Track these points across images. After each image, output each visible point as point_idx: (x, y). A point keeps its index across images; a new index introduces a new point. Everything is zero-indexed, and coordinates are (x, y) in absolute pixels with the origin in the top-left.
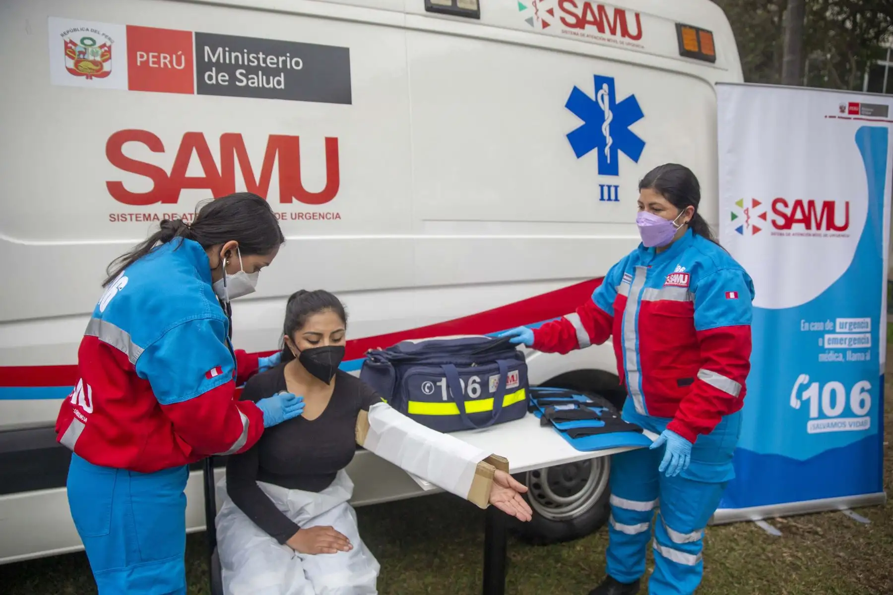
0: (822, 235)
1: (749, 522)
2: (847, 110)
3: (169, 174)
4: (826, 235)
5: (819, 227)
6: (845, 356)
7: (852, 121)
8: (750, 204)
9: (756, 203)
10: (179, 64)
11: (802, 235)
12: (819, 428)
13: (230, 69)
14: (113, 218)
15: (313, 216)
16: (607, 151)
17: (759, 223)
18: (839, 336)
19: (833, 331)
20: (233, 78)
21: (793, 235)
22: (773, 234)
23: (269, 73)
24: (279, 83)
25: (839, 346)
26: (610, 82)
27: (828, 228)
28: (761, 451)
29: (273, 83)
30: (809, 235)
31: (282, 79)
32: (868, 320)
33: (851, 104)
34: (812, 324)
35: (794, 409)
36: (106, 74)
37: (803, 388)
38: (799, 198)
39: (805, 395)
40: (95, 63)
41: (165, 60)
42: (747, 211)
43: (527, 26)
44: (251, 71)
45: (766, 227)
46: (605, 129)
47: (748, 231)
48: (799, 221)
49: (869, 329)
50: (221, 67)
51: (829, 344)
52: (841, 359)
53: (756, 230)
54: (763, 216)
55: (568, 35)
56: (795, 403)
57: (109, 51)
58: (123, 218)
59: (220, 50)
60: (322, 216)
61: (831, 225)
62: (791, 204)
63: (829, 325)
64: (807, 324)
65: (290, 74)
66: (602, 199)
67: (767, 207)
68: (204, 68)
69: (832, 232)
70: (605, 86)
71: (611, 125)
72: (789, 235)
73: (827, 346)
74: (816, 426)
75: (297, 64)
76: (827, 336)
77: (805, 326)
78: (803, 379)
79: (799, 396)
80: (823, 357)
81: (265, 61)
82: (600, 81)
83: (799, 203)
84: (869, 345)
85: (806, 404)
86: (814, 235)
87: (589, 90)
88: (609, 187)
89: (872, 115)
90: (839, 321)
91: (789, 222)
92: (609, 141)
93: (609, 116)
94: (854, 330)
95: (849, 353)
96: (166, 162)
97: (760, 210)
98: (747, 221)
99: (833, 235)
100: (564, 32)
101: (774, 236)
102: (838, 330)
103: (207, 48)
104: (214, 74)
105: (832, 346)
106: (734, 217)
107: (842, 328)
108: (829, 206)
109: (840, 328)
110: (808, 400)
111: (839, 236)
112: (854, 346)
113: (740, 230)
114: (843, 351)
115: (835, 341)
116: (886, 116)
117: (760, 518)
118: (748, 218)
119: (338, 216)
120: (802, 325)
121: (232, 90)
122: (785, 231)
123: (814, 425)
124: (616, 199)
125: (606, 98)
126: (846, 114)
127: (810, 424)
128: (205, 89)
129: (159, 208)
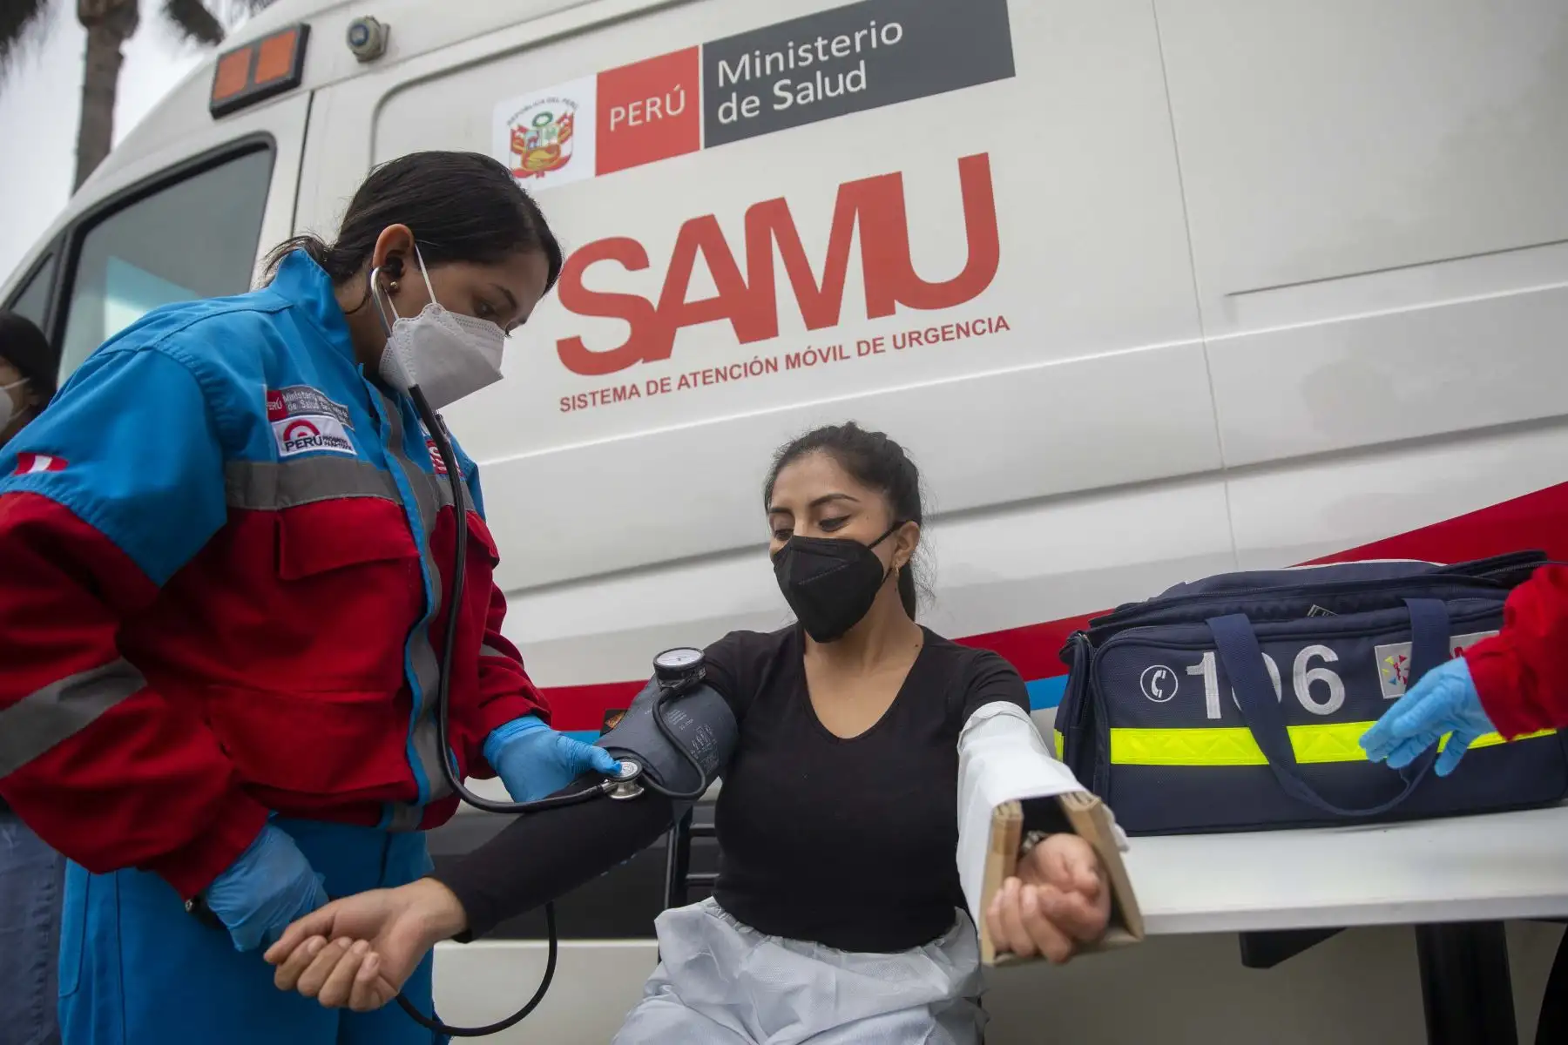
3: (655, 304)
10: (675, 106)
13: (759, 86)
14: (567, 404)
15: (944, 334)
20: (769, 99)
23: (834, 68)
24: (855, 82)
29: (845, 84)
31: (862, 73)
36: (566, 160)
40: (549, 149)
41: (653, 107)
44: (801, 75)
57: (571, 125)
58: (580, 402)
59: (746, 58)
60: (964, 330)
65: (877, 59)
68: (716, 96)
75: (892, 33)
81: (827, 49)
96: (649, 285)
103: (723, 64)
104: (734, 105)
119: (1002, 323)
128: (719, 135)
129: (639, 373)
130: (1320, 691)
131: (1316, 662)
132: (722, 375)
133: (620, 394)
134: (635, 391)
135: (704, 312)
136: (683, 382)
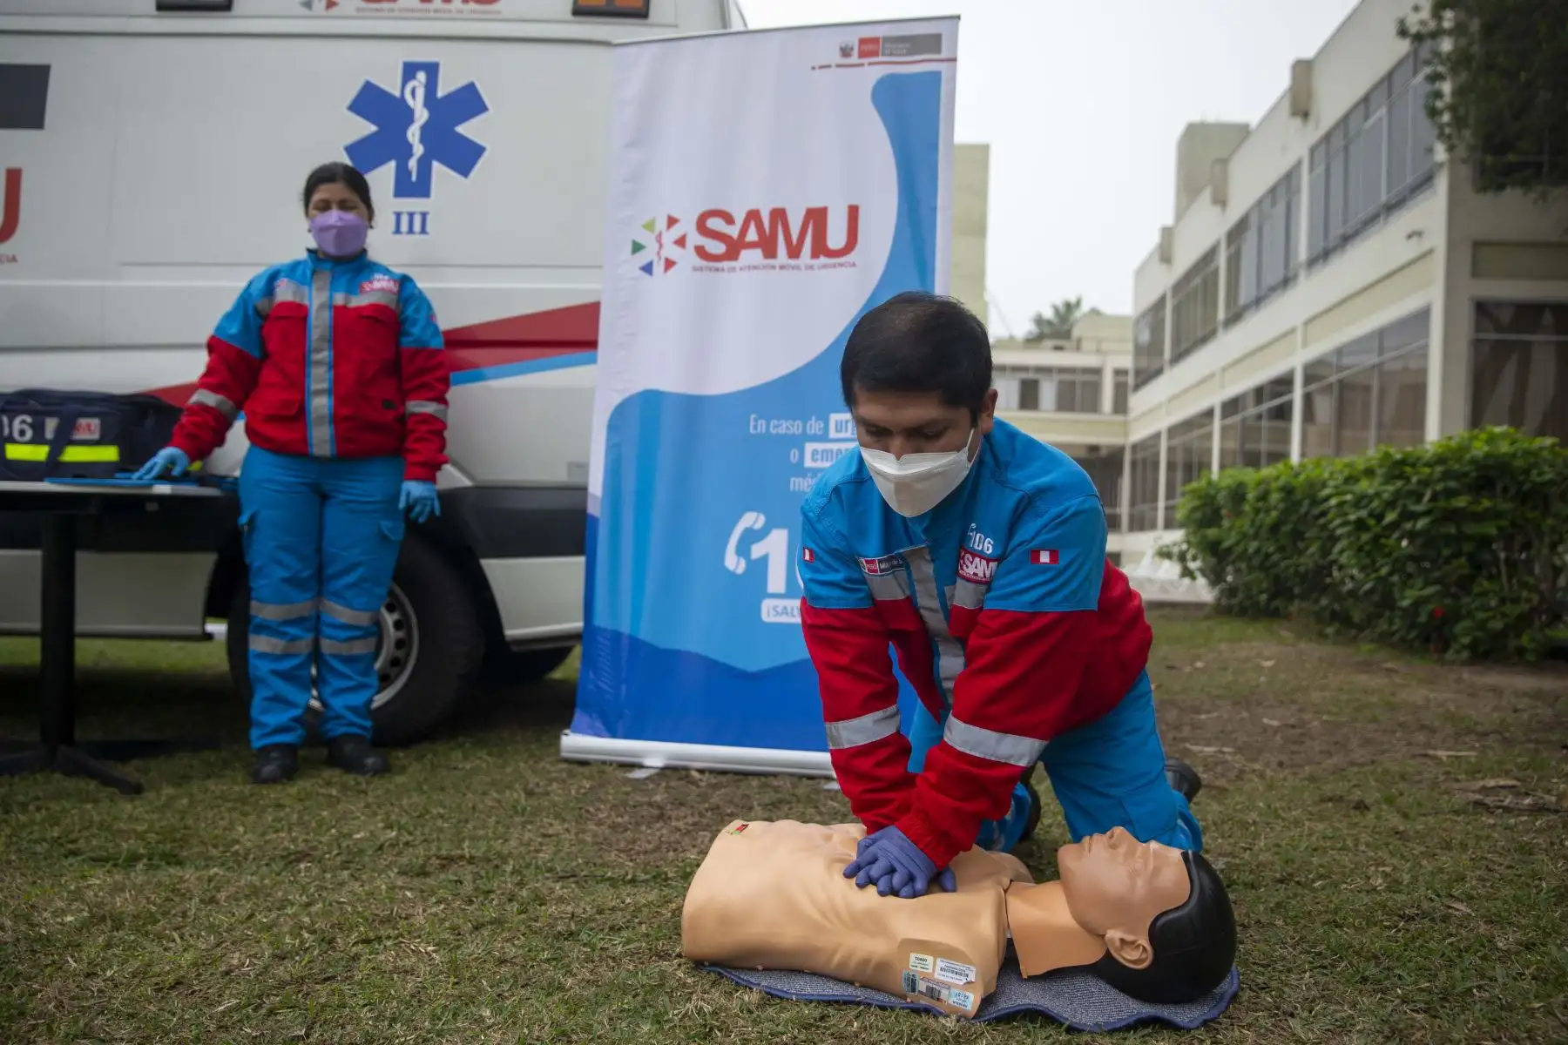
0: (803, 267)
2: (855, 52)
4: (811, 267)
5: (794, 252)
7: (867, 69)
8: (664, 225)
9: (672, 221)
11: (756, 268)
12: (787, 614)
16: (413, 164)
18: (834, 446)
19: (824, 438)
21: (741, 269)
22: (695, 269)
26: (432, 70)
27: (815, 255)
28: (664, 643)
30: (773, 267)
33: (862, 41)
34: (774, 422)
35: (733, 574)
37: (751, 537)
38: (753, 206)
39: (757, 551)
42: (659, 238)
43: (305, 11)
45: (687, 258)
46: (413, 134)
47: (658, 268)
48: (752, 245)
51: (814, 460)
53: (669, 264)
54: (681, 242)
55: (367, 14)
56: (734, 563)
61: (820, 249)
62: (739, 218)
63: (814, 426)
64: (762, 422)
66: (398, 231)
67: (688, 226)
69: (823, 260)
70: (421, 76)
71: (424, 129)
72: (733, 269)
73: (808, 463)
74: (779, 610)
76: (809, 447)
77: (757, 426)
78: (753, 520)
79: (743, 550)
80: (797, 484)
83: (753, 215)
85: (759, 568)
86: (782, 267)
87: (391, 84)
88: (411, 215)
89: (910, 53)
90: (835, 418)
91: (734, 248)
92: (419, 150)
93: (421, 115)
97: (676, 232)
98: (658, 253)
99: (825, 266)
100: (359, 10)
101: (698, 274)
102: (833, 434)
105: (819, 464)
106: (637, 247)
107: (841, 431)
108: (817, 217)
109: (837, 431)
110: (764, 560)
111: (834, 266)
113: (648, 268)
115: (827, 454)
116: (938, 51)
118: (661, 246)
120: (752, 423)
122: (726, 264)
123: (775, 608)
124: (423, 231)
125: (420, 93)
126: (854, 59)
127: (767, 605)
130: (22, 433)
131: (23, 422)
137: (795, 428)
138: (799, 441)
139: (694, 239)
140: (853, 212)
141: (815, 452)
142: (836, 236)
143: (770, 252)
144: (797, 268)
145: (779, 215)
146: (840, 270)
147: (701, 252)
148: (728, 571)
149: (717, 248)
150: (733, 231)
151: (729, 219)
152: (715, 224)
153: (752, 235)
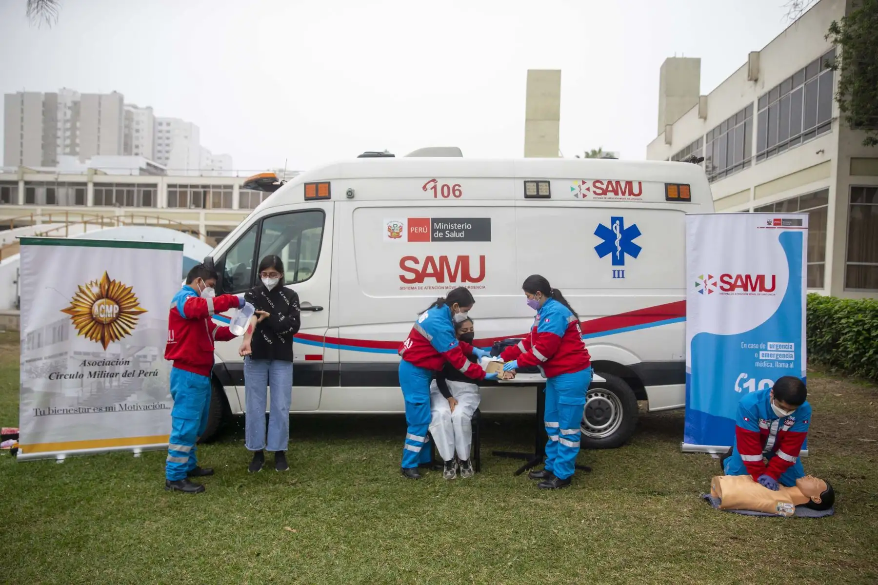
0: (757, 294)
1: (708, 453)
2: (772, 224)
3: (420, 272)
4: (759, 294)
5: (754, 289)
6: (774, 365)
7: (776, 229)
8: (707, 278)
9: (710, 277)
10: (425, 231)
11: (741, 294)
13: (443, 231)
14: (401, 288)
15: (474, 287)
16: (618, 253)
17: (713, 288)
18: (769, 353)
19: (766, 350)
20: (445, 234)
21: (736, 294)
22: (722, 294)
23: (458, 231)
24: (462, 235)
25: (770, 358)
26: (621, 220)
27: (760, 290)
28: (715, 415)
29: (460, 235)
30: (747, 294)
31: (463, 233)
32: (793, 344)
33: (775, 220)
34: (750, 345)
35: (737, 393)
36: (401, 236)
37: (743, 381)
38: (739, 274)
39: (745, 385)
40: (397, 233)
41: (421, 229)
42: (705, 281)
43: (576, 198)
44: (451, 231)
45: (717, 290)
46: (617, 243)
47: (706, 292)
48: (739, 286)
49: (793, 349)
50: (440, 230)
52: (771, 366)
53: (710, 291)
54: (715, 284)
55: (597, 199)
56: (737, 388)
57: (402, 228)
58: (404, 288)
59: (440, 224)
60: (478, 287)
61: (762, 288)
62: (734, 277)
63: (762, 346)
65: (466, 231)
66: (614, 277)
67: (717, 279)
68: (434, 231)
69: (763, 292)
70: (618, 222)
71: (620, 240)
72: (733, 294)
73: (761, 358)
75: (469, 227)
76: (761, 353)
77: (744, 346)
78: (743, 375)
79: (740, 385)
80: (758, 364)
81: (457, 227)
82: (614, 220)
83: (739, 277)
84: (793, 359)
86: (750, 294)
87: (608, 225)
88: (619, 271)
89: (791, 225)
90: (769, 343)
91: (732, 287)
92: (619, 248)
93: (619, 236)
94: (779, 349)
95: (777, 363)
96: (419, 267)
97: (712, 281)
98: (705, 287)
99: (764, 294)
100: (594, 198)
101: (721, 295)
102: (769, 349)
103: (435, 224)
104: (437, 233)
105: (764, 358)
106: (697, 284)
107: (772, 348)
108: (761, 278)
110: (748, 388)
111: (768, 295)
112: (780, 359)
113: (701, 292)
114: (773, 362)
115: (767, 355)
116: (801, 225)
117: (715, 452)
118: (706, 285)
119: (484, 287)
120: (742, 345)
121: (444, 239)
122: (730, 292)
124: (623, 277)
125: (618, 228)
126: (772, 225)
128: (434, 239)
129: (417, 285)
132: (434, 288)
133: (412, 288)
134: (416, 288)
135: (430, 275)
136: (425, 288)
137: (756, 346)
138: (758, 351)
139: (719, 283)
140: (774, 277)
141: (763, 354)
142: (768, 285)
143: (746, 289)
144: (755, 294)
145: (748, 277)
146: (770, 296)
147: (722, 288)
148: (735, 391)
149: (727, 287)
150: (732, 281)
151: (730, 277)
152: (726, 279)
153: (739, 283)
